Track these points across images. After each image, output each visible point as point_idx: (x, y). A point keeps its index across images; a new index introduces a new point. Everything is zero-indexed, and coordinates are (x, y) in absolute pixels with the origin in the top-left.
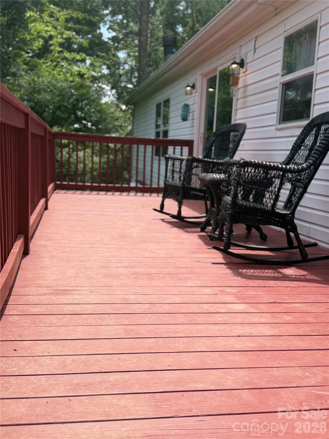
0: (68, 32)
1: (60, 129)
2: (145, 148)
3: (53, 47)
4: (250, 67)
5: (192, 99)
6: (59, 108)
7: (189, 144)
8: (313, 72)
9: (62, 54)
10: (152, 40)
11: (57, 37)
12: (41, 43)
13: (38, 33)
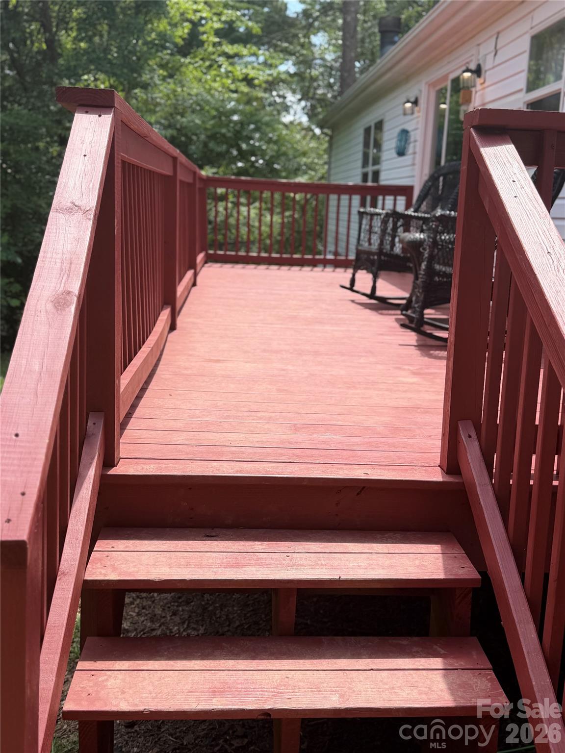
0: (230, 12)
1: (214, 170)
2: (350, 200)
3: (204, 37)
4: (489, 76)
5: (415, 121)
6: (213, 137)
7: (406, 191)
8: (560, 89)
9: (219, 48)
10: (367, 19)
11: (211, 19)
12: (186, 31)
13: (182, 14)
